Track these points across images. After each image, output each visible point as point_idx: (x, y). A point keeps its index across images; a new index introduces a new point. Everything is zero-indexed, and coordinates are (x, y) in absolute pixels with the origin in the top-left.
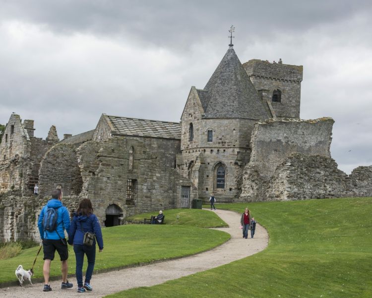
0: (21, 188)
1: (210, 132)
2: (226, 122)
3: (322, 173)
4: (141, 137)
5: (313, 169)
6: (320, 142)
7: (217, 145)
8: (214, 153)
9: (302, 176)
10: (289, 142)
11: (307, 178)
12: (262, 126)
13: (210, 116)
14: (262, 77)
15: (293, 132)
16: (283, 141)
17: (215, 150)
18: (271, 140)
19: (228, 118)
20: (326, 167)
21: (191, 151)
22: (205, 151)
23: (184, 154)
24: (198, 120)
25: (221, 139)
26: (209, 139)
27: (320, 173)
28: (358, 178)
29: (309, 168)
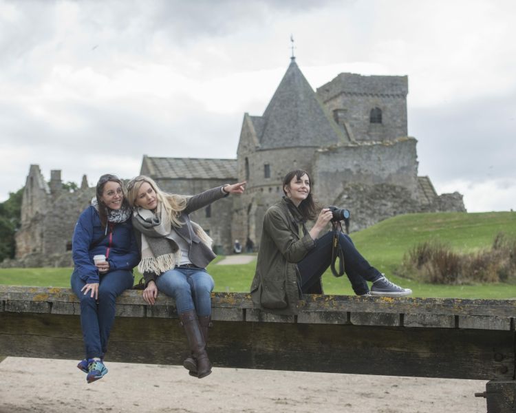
0: (41, 250)
1: (267, 167)
2: (284, 152)
3: (390, 204)
4: (189, 179)
5: (377, 201)
6: (403, 168)
7: (276, 182)
8: (274, 192)
9: (363, 210)
10: (362, 172)
11: (369, 212)
12: (324, 153)
13: (265, 147)
14: (355, 94)
15: (364, 157)
16: (354, 170)
17: (274, 188)
18: (337, 171)
19: (286, 148)
20: (394, 196)
21: (249, 191)
22: (262, 190)
23: (243, 197)
24: (253, 153)
25: (280, 174)
26: (267, 174)
27: (385, 205)
28: (438, 207)
29: (372, 200)
